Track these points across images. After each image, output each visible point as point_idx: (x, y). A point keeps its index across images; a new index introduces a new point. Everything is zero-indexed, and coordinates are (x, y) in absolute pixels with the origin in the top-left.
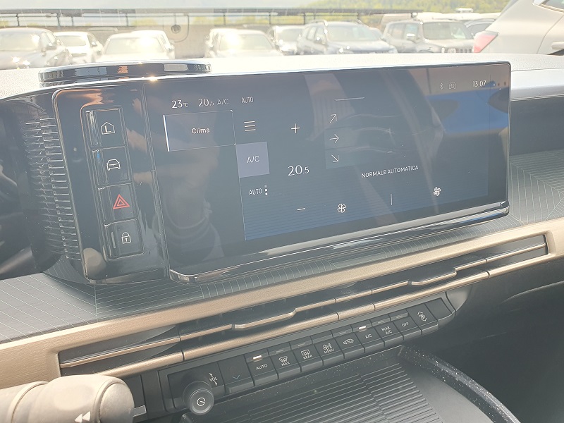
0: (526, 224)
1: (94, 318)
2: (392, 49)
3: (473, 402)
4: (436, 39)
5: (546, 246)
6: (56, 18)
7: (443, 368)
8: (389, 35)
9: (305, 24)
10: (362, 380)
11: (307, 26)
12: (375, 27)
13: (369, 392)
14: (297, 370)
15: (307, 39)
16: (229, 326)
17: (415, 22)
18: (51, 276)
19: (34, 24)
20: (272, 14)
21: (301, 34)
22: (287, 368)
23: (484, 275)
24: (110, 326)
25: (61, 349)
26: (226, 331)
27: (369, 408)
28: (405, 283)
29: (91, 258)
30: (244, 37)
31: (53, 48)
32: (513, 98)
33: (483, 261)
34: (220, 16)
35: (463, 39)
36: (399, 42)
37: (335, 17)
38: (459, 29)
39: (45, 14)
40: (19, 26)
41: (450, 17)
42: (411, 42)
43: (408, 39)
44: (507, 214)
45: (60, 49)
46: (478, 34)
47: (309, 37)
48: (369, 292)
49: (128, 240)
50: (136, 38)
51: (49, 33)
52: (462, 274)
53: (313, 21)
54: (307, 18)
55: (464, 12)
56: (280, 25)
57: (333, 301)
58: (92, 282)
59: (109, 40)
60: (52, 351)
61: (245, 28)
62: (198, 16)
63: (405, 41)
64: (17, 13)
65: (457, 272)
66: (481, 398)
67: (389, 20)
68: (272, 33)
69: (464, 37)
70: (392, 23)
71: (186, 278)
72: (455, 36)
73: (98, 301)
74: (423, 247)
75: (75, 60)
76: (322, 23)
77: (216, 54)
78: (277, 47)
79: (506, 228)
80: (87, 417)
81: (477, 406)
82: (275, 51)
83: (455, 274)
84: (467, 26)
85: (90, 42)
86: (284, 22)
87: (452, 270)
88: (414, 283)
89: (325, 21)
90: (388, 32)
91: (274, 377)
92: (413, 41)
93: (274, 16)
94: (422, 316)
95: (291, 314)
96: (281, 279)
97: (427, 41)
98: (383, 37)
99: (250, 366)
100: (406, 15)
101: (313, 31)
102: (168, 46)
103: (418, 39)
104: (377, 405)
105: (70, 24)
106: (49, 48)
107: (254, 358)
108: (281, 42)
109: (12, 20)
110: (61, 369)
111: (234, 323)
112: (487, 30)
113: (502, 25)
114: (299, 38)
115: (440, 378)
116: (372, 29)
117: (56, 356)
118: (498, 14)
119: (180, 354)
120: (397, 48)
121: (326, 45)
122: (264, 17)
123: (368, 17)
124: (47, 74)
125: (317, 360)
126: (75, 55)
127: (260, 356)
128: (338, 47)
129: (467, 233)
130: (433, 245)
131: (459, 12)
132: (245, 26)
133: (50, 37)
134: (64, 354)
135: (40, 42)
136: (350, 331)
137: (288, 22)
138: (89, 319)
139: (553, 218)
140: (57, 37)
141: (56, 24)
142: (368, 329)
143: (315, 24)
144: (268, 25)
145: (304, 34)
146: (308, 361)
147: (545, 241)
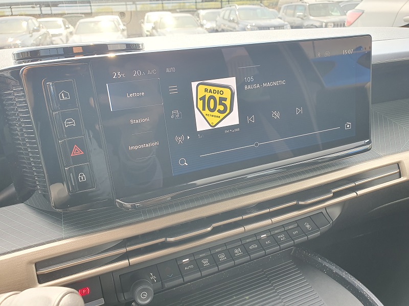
0: (385, 156)
1: (61, 237)
2: (286, 25)
3: (346, 288)
4: (318, 16)
5: (400, 172)
6: (39, 8)
7: (325, 263)
8: (283, 14)
9: (222, 8)
10: (265, 273)
11: (223, 9)
12: (273, 8)
13: (270, 282)
14: (215, 269)
15: (223, 18)
16: (163, 239)
17: (303, 4)
18: (29, 205)
19: (23, 13)
21: (219, 15)
22: (207, 268)
23: (353, 195)
24: (73, 242)
25: (37, 261)
26: (162, 243)
27: (270, 294)
28: (295, 203)
29: (58, 191)
30: (177, 18)
31: (38, 30)
32: (374, 61)
33: (353, 185)
34: (159, 3)
35: (339, 16)
36: (291, 19)
38: (336, 9)
39: (31, 6)
40: (12, 15)
42: (300, 19)
43: (298, 17)
44: (370, 149)
45: (43, 31)
46: (350, 12)
47: (225, 18)
48: (268, 210)
49: (84, 179)
50: (98, 22)
51: (34, 20)
52: (336, 195)
53: (228, 5)
54: (223, 3)
56: (203, 9)
57: (240, 218)
59: (78, 23)
60: (30, 263)
61: (177, 12)
62: (143, 4)
63: (296, 19)
64: (10, 5)
65: (333, 193)
66: (353, 286)
67: (284, 3)
68: (198, 16)
69: (339, 14)
70: (286, 5)
71: (128, 205)
72: (333, 13)
73: (65, 224)
75: (53, 38)
76: (234, 7)
77: (157, 32)
78: (202, 26)
79: (370, 160)
81: (350, 291)
82: (200, 29)
83: (332, 195)
84: (341, 6)
85: (65, 25)
86: (207, 7)
87: (329, 192)
88: (301, 203)
89: (237, 5)
90: (283, 12)
91: (198, 275)
92: (302, 18)
93: (199, 2)
94: (308, 226)
95: (209, 229)
96: (201, 203)
97: (312, 18)
98: (280, 16)
99: (180, 267)
101: (228, 13)
102: (122, 27)
103: (305, 16)
104: (275, 292)
105: (50, 12)
106: (34, 30)
107: (183, 261)
108: (204, 22)
109: (7, 11)
110: (37, 275)
111: (167, 237)
112: (356, 8)
113: (367, 4)
114: (218, 18)
115: (322, 271)
116: (271, 10)
117: (34, 266)
119: (126, 261)
120: (289, 23)
121: (238, 23)
122: (192, 4)
124: (18, 54)
125: (231, 261)
126: (53, 35)
127: (188, 260)
128: (247, 24)
130: (315, 174)
132: (178, 10)
133: (35, 22)
134: (39, 265)
135: (28, 27)
136: (254, 238)
137: (209, 7)
138: (58, 238)
140: (40, 23)
141: (39, 12)
142: (267, 237)
143: (229, 8)
144: (195, 10)
145: (222, 15)
146: (224, 262)
147: (399, 168)
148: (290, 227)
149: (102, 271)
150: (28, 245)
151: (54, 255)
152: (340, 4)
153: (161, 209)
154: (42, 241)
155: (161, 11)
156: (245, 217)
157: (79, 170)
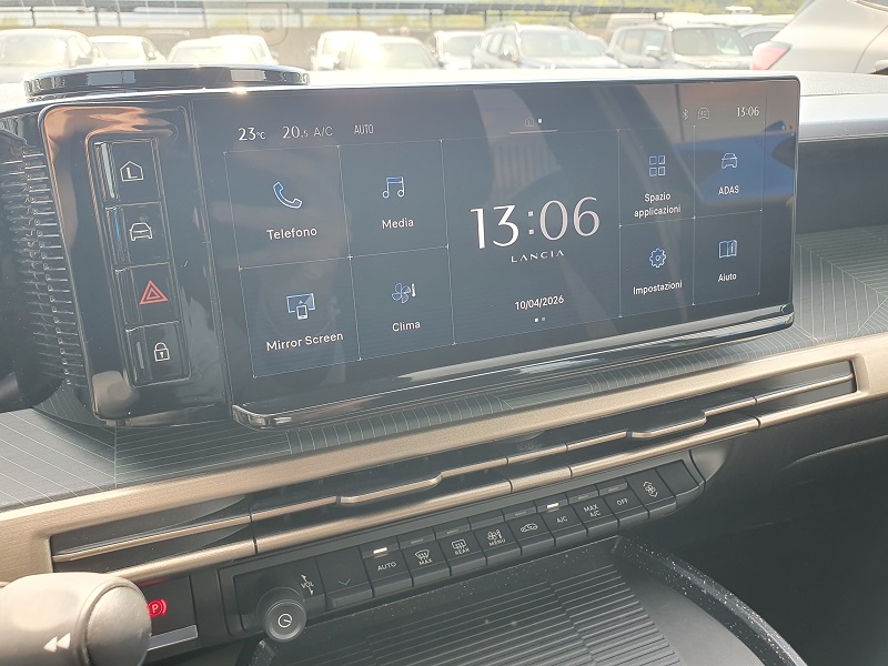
0: (822, 342)
1: (110, 482)
3: (729, 629)
4: (692, 55)
5: (854, 379)
6: (92, 15)
7: (684, 573)
8: (618, 47)
9: (485, 28)
10: (552, 591)
11: (488, 31)
12: (596, 34)
14: (443, 573)
15: (488, 51)
16: (332, 499)
17: (660, 27)
18: (45, 414)
19: (59, 23)
20: (434, 11)
21: (479, 44)
22: (427, 568)
23: (751, 423)
24: (134, 495)
25: (55, 532)
26: (329, 506)
28: (622, 434)
29: (109, 388)
30: (390, 47)
31: (87, 61)
33: (751, 401)
34: (352, 14)
35: (737, 56)
36: (634, 59)
37: (534, 18)
38: (730, 40)
39: (76, 8)
40: (34, 26)
41: (716, 21)
42: (653, 60)
43: (649, 55)
44: (790, 325)
46: (760, 47)
47: (492, 50)
48: (563, 448)
49: (165, 356)
51: (81, 37)
52: (714, 422)
53: (499, 23)
54: (489, 19)
55: (738, 12)
56: (446, 29)
57: (502, 461)
58: (110, 423)
59: (174, 49)
60: (40, 535)
61: (390, 34)
63: (643, 58)
64: (32, 4)
65: (707, 417)
66: (744, 623)
67: (619, 24)
68: (434, 43)
69: (738, 52)
70: (625, 28)
71: (260, 419)
72: (724, 50)
73: (119, 456)
74: (653, 377)
76: (512, 28)
78: (441, 65)
79: (789, 349)
80: (65, 642)
81: (736, 635)
83: (704, 420)
84: (743, 36)
85: (146, 52)
86: (453, 26)
87: (699, 414)
88: (636, 435)
89: (518, 24)
90: (617, 43)
91: (405, 583)
92: (657, 58)
93: (436, 15)
94: (650, 489)
95: (434, 481)
97: (678, 57)
98: (610, 51)
99: (367, 565)
100: (646, 16)
101: (497, 40)
103: (664, 54)
104: (575, 631)
105: (115, 24)
107: (375, 552)
108: (447, 57)
109: (24, 17)
110: (53, 562)
111: (339, 494)
112: (773, 40)
113: (797, 33)
114: (476, 51)
115: (679, 590)
116: (591, 37)
117: (47, 543)
118: (792, 16)
119: (250, 544)
121: (518, 63)
122: (421, 17)
123: (587, 18)
125: (478, 556)
127: (385, 549)
129: (725, 355)
130: (669, 373)
131: (730, 12)
132: (391, 30)
133: (82, 44)
134: (59, 540)
136: (533, 511)
137: (459, 25)
138: (102, 484)
139: (866, 334)
140: (94, 45)
141: (93, 23)
142: (561, 508)
143: (501, 29)
144: (428, 30)
145: (484, 44)
146: (463, 558)
147: (852, 371)
148: (611, 490)
149: (194, 562)
150: (38, 497)
151: (92, 520)
152: (740, 31)
153: (330, 432)
154: (68, 491)
155: (353, 29)
156: (512, 459)
157: (156, 336)
